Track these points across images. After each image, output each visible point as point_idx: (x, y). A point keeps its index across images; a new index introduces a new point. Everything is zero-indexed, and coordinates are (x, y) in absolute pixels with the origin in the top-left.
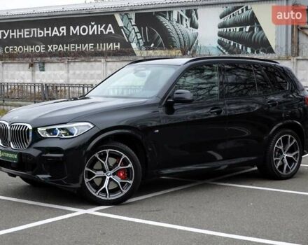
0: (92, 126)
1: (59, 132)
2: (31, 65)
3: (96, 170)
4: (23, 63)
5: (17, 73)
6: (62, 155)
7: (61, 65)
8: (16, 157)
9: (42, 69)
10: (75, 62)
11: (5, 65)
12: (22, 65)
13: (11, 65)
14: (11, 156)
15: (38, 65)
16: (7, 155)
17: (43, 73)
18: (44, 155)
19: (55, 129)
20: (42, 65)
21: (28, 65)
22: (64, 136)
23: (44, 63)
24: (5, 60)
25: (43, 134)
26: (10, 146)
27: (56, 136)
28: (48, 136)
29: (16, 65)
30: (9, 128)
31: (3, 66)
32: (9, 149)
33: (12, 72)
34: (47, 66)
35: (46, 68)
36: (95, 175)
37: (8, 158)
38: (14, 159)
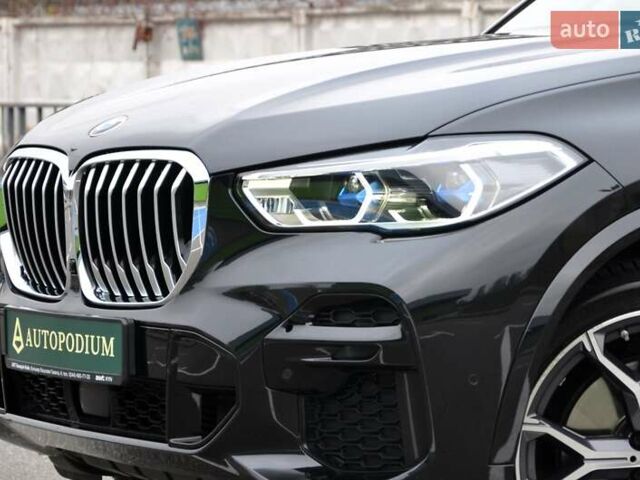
0: (569, 161)
1: (369, 196)
2: (145, 35)
3: (588, 435)
4: (105, 25)
5: (81, 69)
6: (390, 333)
7: (279, 30)
8: (109, 347)
9: (194, 52)
10: (340, 16)
11: (30, 36)
12: (102, 33)
13: (54, 35)
14: (80, 344)
15: (173, 32)
16: (60, 340)
17: (195, 67)
18: (279, 333)
19: (343, 178)
20: (191, 34)
21: (129, 35)
22: (400, 223)
23: (200, 25)
24: (28, 12)
25: (271, 205)
26: (76, 287)
27: (355, 221)
28: (304, 219)
29: (78, 35)
30: (70, 183)
31: (18, 39)
32: (70, 305)
33: (60, 68)
34: (216, 38)
35: (207, 44)
36: (577, 460)
37: (63, 357)
38: (100, 362)
